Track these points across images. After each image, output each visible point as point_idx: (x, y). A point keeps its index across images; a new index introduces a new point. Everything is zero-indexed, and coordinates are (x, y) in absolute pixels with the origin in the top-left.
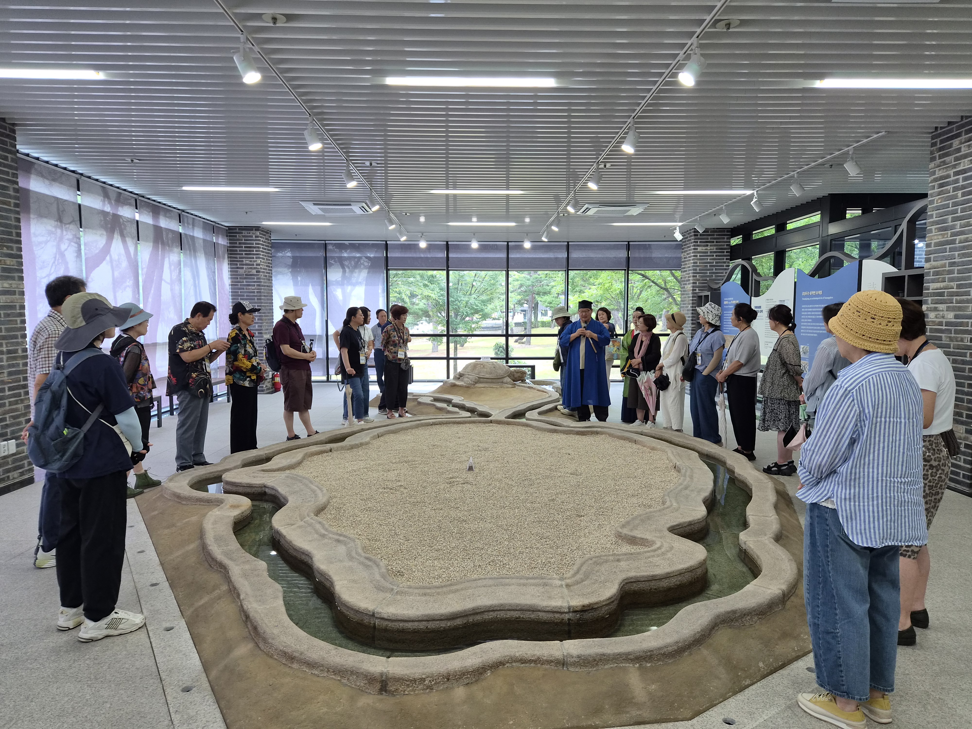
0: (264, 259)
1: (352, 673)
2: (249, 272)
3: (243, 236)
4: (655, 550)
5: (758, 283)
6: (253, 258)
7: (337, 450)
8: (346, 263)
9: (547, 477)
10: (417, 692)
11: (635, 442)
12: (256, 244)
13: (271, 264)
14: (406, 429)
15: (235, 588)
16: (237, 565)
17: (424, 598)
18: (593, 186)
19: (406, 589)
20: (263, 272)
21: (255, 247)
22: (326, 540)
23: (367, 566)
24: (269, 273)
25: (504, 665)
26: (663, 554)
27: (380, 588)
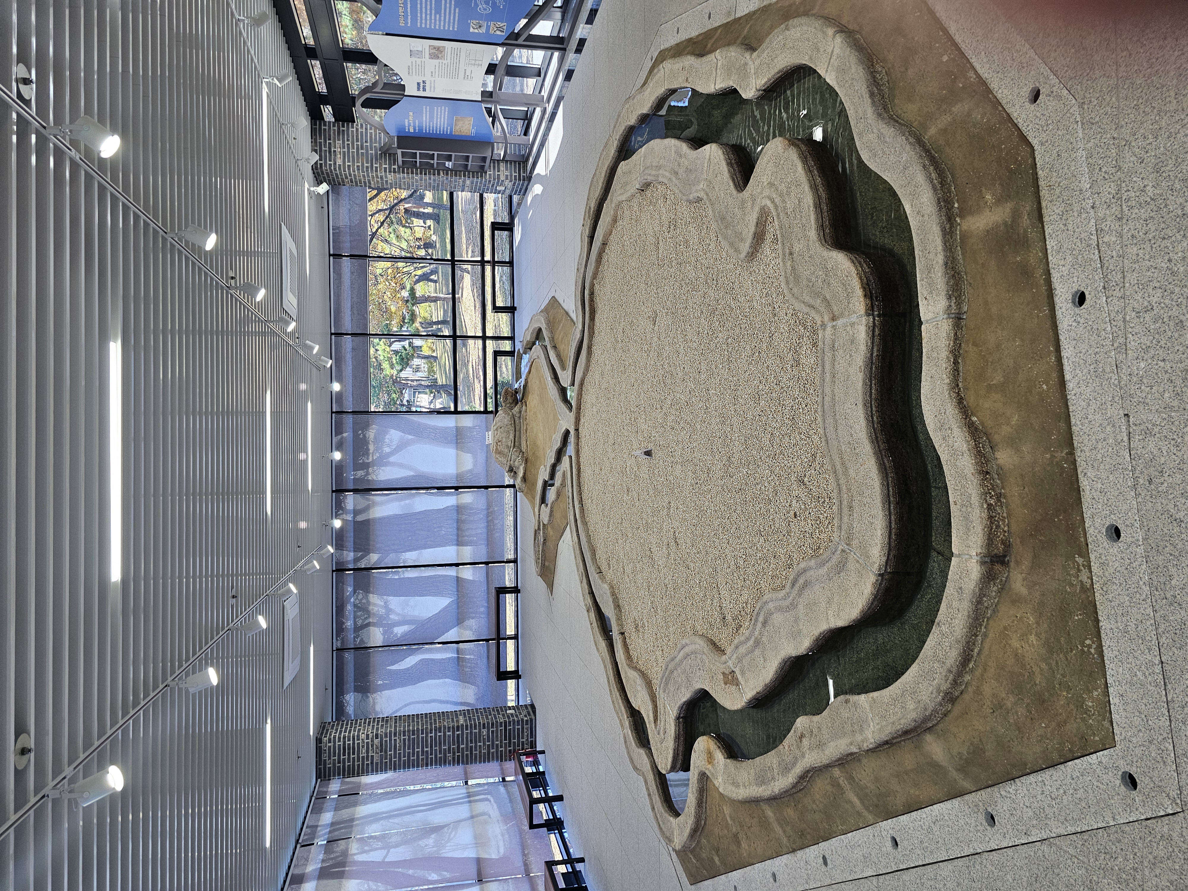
0: (359, 730)
1: (979, 602)
2: (377, 748)
3: (330, 758)
4: (776, 207)
5: (386, 85)
6: (358, 744)
7: (621, 625)
8: (360, 622)
9: (659, 355)
10: (1005, 515)
11: (604, 244)
12: (339, 741)
13: (365, 720)
14: (588, 536)
15: (839, 759)
16: (803, 756)
17: (856, 509)
18: (261, 295)
19: (843, 533)
20: (377, 729)
21: (344, 743)
22: (764, 639)
23: (806, 584)
24: (378, 721)
25: (962, 398)
26: (781, 195)
27: (841, 567)
